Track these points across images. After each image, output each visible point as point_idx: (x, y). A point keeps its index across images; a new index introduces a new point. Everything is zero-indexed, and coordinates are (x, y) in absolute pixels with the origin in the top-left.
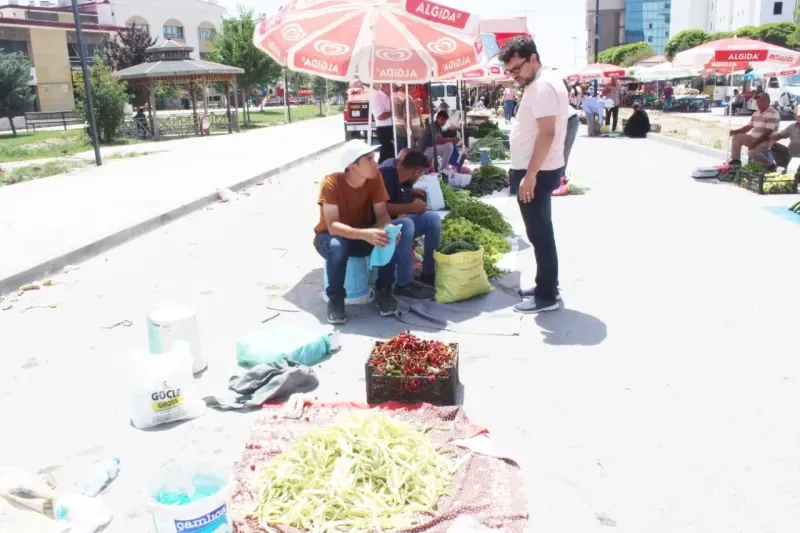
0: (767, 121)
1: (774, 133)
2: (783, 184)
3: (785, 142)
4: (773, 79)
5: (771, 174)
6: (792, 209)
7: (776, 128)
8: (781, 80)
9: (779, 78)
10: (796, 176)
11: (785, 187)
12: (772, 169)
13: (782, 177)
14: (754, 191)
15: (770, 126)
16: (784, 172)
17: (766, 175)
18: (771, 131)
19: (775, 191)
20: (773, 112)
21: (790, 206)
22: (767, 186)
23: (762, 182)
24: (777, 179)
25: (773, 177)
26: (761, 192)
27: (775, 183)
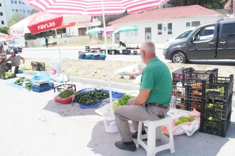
0: (3, 56)
1: (6, 60)
2: (11, 75)
3: (10, 62)
4: (5, 43)
5: (7, 73)
6: (15, 83)
7: (6, 58)
8: (7, 43)
9: (6, 42)
10: (15, 72)
11: (12, 76)
12: (7, 71)
13: (11, 73)
14: (3, 79)
15: (4, 57)
16: (11, 71)
17: (5, 73)
18: (4, 59)
19: (9, 78)
20: (4, 53)
21: (14, 82)
22: (6, 77)
23: (4, 76)
24: (9, 74)
25: (8, 73)
26: (5, 79)
27: (9, 75)
